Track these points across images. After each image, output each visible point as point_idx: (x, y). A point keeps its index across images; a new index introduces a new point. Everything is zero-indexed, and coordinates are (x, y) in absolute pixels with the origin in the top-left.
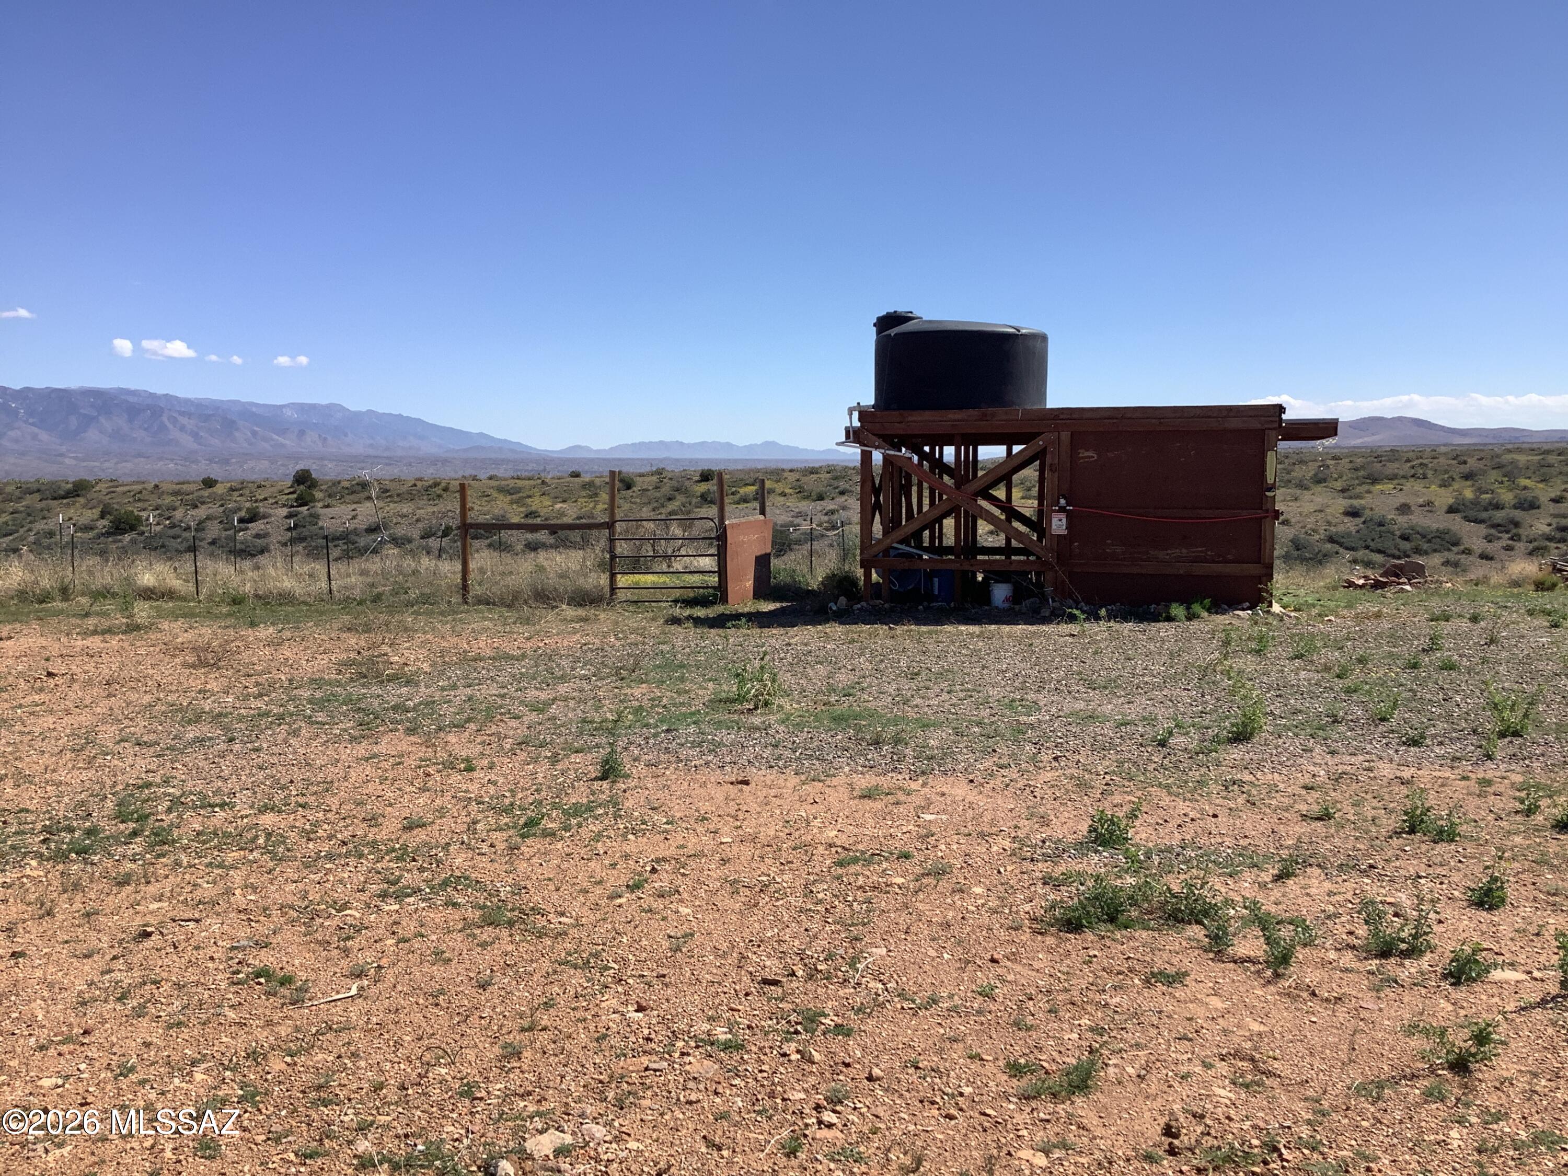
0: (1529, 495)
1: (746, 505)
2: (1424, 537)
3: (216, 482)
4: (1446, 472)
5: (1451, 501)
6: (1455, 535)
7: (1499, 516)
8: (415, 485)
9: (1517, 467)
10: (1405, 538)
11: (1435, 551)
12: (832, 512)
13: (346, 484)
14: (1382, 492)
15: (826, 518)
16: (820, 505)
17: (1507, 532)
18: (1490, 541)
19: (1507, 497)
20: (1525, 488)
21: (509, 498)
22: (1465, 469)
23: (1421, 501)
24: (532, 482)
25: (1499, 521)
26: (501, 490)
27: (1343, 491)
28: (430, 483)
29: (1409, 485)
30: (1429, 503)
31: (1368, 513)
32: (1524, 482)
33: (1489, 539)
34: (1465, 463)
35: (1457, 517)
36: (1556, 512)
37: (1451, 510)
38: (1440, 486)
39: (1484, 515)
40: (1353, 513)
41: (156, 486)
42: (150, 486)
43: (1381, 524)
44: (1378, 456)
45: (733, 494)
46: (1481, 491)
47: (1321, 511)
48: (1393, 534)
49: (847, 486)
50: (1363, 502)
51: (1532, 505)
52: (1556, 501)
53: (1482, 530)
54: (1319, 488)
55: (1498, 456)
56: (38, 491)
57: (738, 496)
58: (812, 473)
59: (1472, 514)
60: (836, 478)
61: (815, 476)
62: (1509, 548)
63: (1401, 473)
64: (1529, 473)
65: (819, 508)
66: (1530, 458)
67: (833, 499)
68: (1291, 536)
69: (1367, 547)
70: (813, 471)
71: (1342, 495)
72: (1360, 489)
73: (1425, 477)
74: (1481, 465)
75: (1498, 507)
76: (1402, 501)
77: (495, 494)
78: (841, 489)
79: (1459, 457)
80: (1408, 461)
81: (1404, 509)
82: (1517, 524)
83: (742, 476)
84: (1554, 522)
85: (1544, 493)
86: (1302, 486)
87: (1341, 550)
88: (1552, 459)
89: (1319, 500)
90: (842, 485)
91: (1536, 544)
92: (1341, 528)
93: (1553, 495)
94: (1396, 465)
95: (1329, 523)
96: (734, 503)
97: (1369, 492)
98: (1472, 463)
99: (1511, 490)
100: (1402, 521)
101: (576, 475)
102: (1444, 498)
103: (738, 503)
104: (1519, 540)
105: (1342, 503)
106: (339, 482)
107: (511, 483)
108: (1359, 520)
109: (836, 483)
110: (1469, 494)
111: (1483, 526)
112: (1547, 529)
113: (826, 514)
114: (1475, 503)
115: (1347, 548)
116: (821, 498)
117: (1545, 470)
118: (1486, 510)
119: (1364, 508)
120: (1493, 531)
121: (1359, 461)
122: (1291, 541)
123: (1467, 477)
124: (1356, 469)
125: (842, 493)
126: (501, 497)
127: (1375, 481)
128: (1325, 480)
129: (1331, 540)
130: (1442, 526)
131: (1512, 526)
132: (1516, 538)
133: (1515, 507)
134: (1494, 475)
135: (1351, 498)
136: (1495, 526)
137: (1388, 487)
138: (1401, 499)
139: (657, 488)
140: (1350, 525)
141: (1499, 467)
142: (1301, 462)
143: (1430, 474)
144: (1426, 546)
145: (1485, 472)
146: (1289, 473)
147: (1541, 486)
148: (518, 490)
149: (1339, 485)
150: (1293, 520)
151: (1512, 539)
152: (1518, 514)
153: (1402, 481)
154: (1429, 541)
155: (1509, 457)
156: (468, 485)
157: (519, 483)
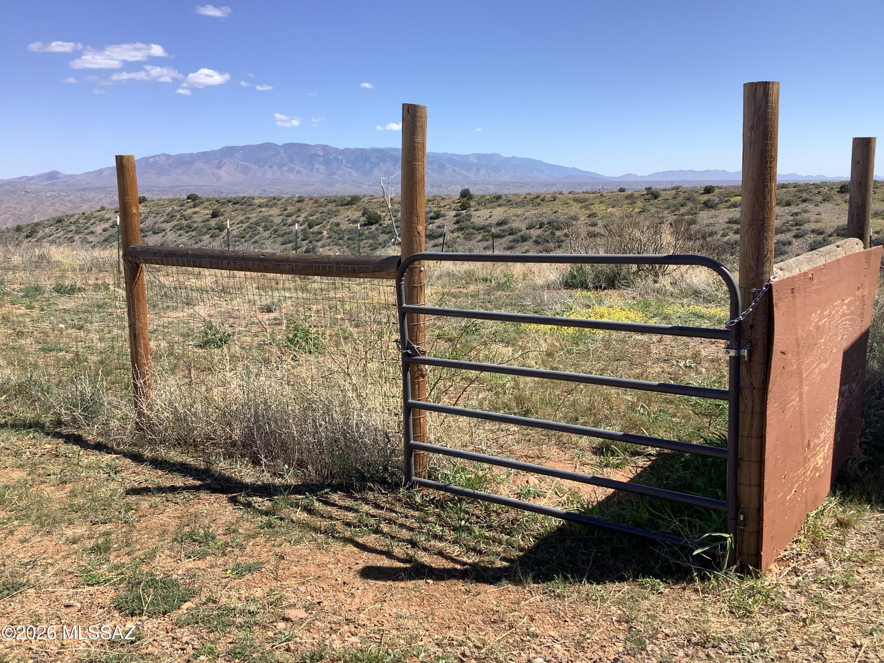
1: (735, 209)
8: (526, 197)
12: (797, 214)
13: (487, 197)
15: (792, 218)
16: (787, 209)
21: (580, 205)
24: (594, 195)
26: (576, 200)
28: (535, 196)
45: (726, 201)
49: (808, 196)
56: (335, 201)
57: (730, 203)
58: (783, 187)
60: (800, 191)
61: (784, 190)
65: (787, 211)
67: (797, 205)
77: (571, 202)
78: (803, 198)
83: (733, 190)
90: (805, 195)
96: (727, 208)
101: (622, 190)
103: (729, 208)
106: (484, 196)
107: (582, 196)
109: (800, 194)
113: (792, 215)
116: (788, 204)
125: (804, 201)
126: (575, 204)
139: (675, 198)
148: (586, 200)
156: (556, 197)
157: (587, 196)
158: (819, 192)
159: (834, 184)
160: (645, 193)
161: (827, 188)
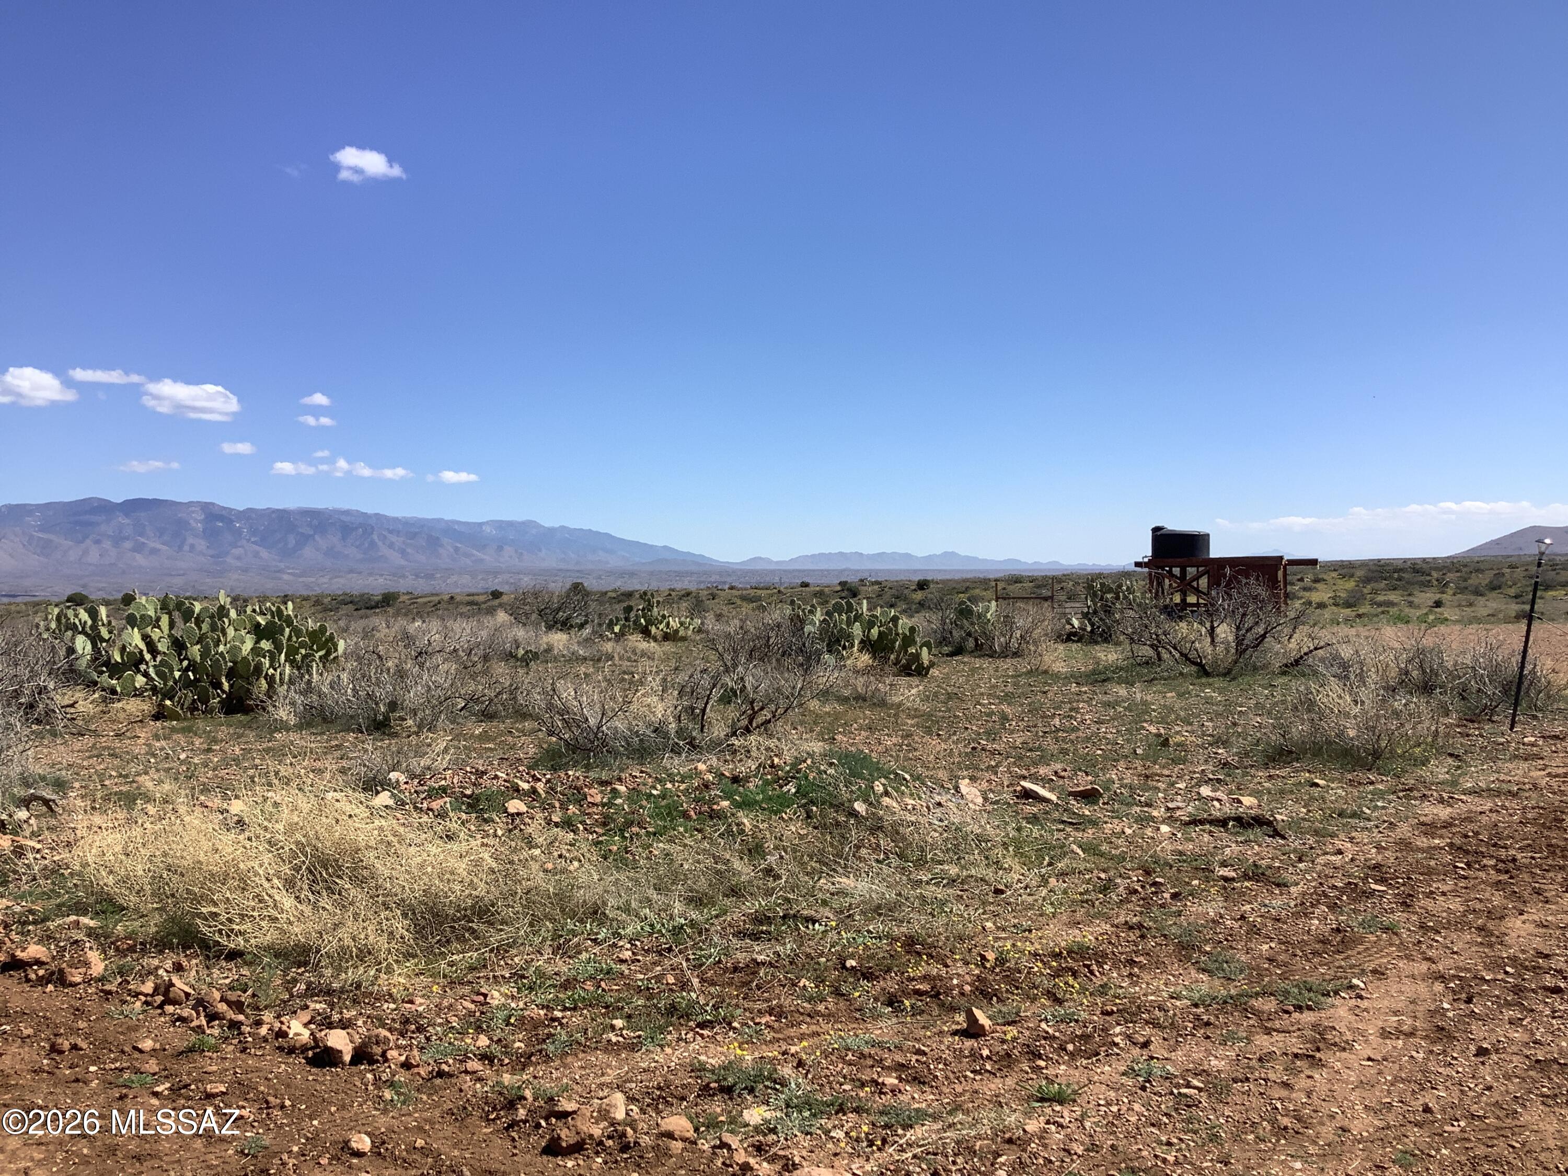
3: (501, 594)
8: (670, 595)
13: (614, 595)
14: (1554, 598)
21: (751, 605)
24: (769, 592)
26: (744, 598)
27: (1517, 597)
28: (683, 592)
41: (452, 598)
42: (446, 597)
44: (1553, 565)
47: (1493, 615)
54: (1494, 594)
56: (351, 602)
58: (1016, 582)
60: (1038, 587)
61: (1019, 585)
71: (1515, 600)
77: (739, 602)
86: (1478, 593)
89: (1492, 605)
90: (1045, 592)
97: (1541, 598)
101: (805, 585)
105: (1514, 608)
106: (606, 593)
107: (752, 592)
109: (1038, 591)
126: (745, 604)
127: (1548, 588)
128: (1499, 587)
135: (1523, 603)
137: (1559, 593)
139: (880, 596)
142: (1478, 571)
146: (1465, 580)
148: (758, 599)
149: (1512, 592)
156: (716, 595)
157: (759, 592)
158: (1062, 588)
159: (1079, 577)
160: (839, 588)
161: (1071, 583)
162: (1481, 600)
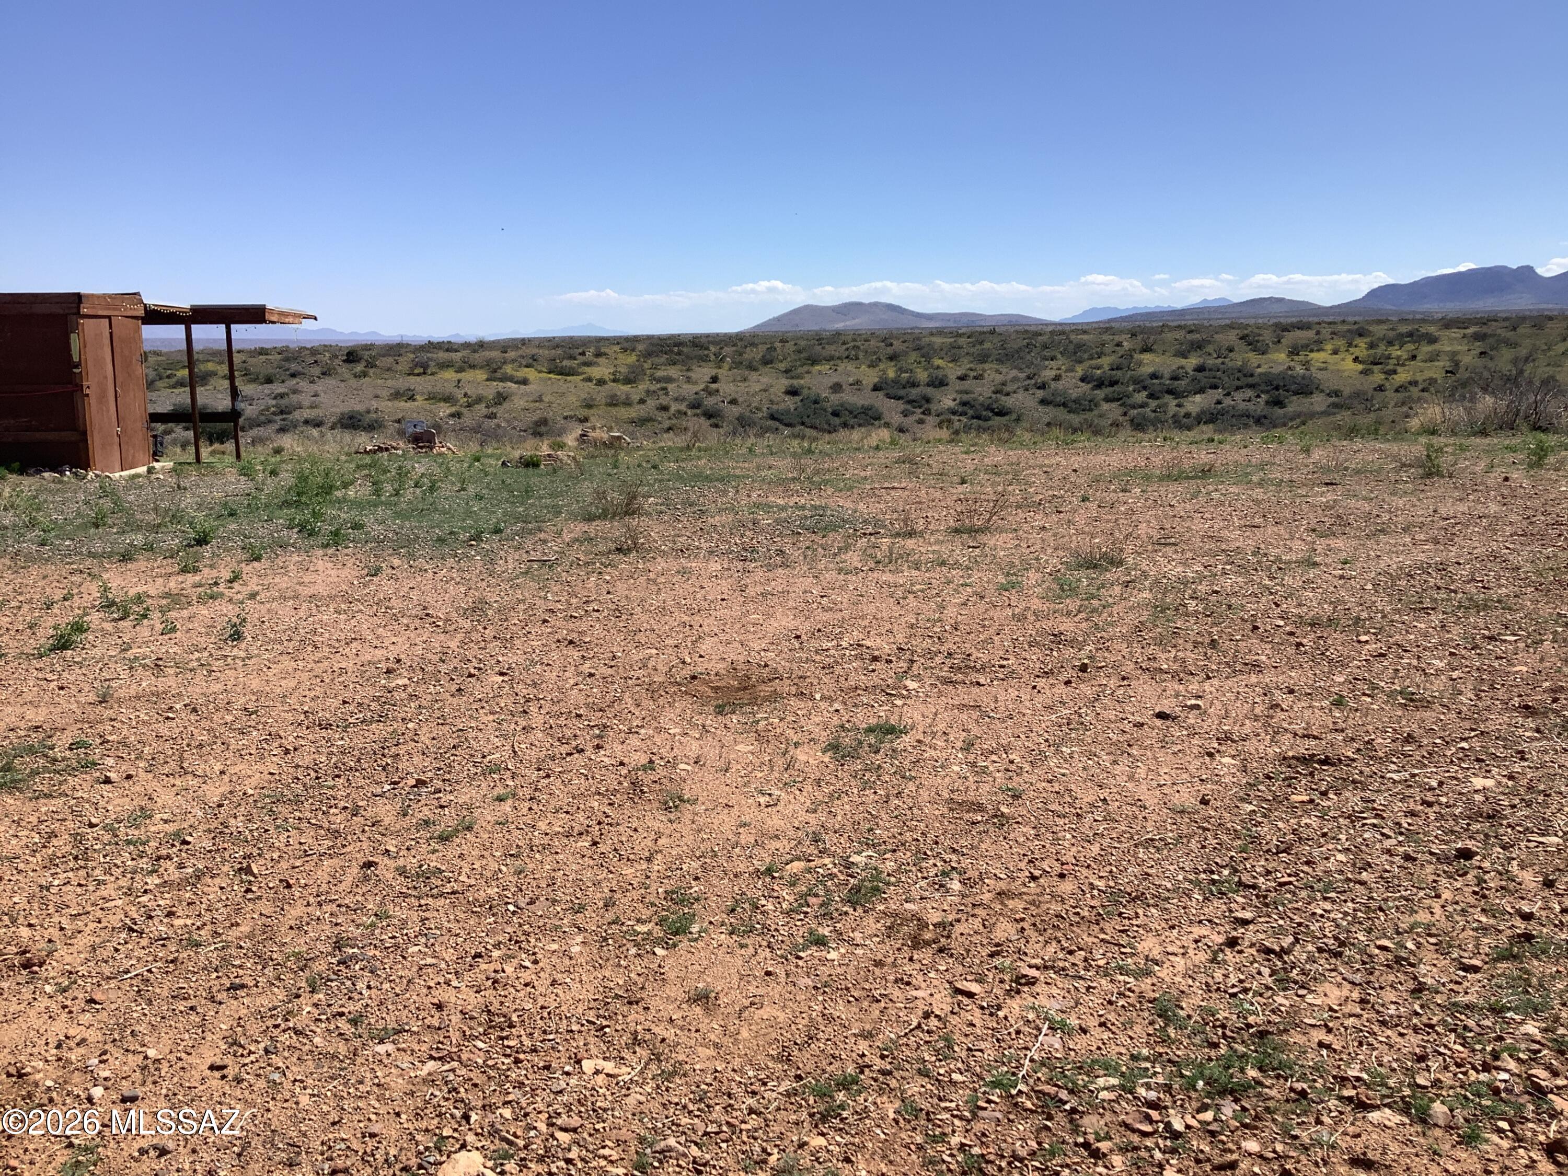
0: (940, 373)
2: (851, 412)
4: (875, 353)
5: (876, 380)
6: (877, 410)
7: (914, 393)
9: (933, 349)
10: (835, 414)
11: (860, 425)
14: (820, 372)
17: (920, 407)
18: (905, 416)
19: (922, 376)
20: (938, 367)
22: (890, 350)
23: (851, 380)
25: (914, 397)
27: (787, 372)
29: (842, 367)
30: (858, 382)
31: (805, 392)
32: (937, 362)
33: (905, 414)
34: (891, 345)
35: (880, 394)
36: (962, 388)
37: (876, 388)
38: (869, 366)
39: (902, 392)
40: (793, 392)
43: (816, 402)
44: (820, 339)
46: (901, 370)
47: (765, 390)
48: (825, 410)
50: (802, 382)
51: (939, 383)
52: (962, 378)
53: (901, 405)
54: (767, 369)
55: (919, 339)
59: (892, 392)
62: (921, 422)
63: (837, 354)
64: (942, 354)
66: (945, 340)
68: (737, 415)
69: (803, 424)
70: (262, 352)
71: (785, 375)
72: (800, 370)
73: (857, 359)
74: (903, 347)
75: (914, 385)
76: (836, 380)
79: (887, 341)
80: (844, 343)
81: (837, 388)
82: (928, 401)
84: (958, 397)
85: (952, 371)
86: (751, 368)
87: (781, 427)
88: (962, 341)
89: (765, 380)
91: (942, 417)
92: (782, 406)
93: (959, 373)
94: (833, 347)
95: (772, 402)
97: (808, 372)
98: (898, 345)
99: (926, 369)
100: (835, 399)
102: (870, 377)
104: (930, 414)
105: (784, 383)
108: (798, 399)
110: (891, 374)
111: (901, 402)
112: (951, 404)
114: (895, 381)
115: (787, 425)
117: (953, 351)
118: (904, 387)
119: (802, 387)
120: (909, 407)
121: (803, 343)
122: (738, 419)
123: (891, 358)
124: (800, 352)
127: (814, 362)
128: (771, 362)
129: (772, 417)
130: (866, 403)
131: (923, 402)
132: (927, 412)
133: (928, 385)
134: (914, 356)
135: (792, 378)
136: (910, 402)
137: (824, 368)
138: (835, 379)
140: (790, 403)
141: (918, 349)
142: (753, 344)
143: (861, 355)
144: (852, 421)
145: (907, 353)
146: (741, 355)
147: (951, 365)
149: (782, 366)
150: (740, 400)
151: (923, 413)
152: (930, 391)
153: (839, 362)
154: (855, 417)
155: (926, 340)
162: (753, 376)
